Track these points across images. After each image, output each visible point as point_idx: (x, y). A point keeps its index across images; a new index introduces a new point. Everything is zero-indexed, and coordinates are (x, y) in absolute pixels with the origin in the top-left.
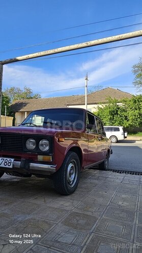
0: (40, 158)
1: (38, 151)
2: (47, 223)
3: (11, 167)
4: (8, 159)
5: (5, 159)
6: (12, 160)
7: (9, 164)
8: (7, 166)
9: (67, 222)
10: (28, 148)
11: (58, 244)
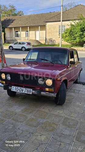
0: (47, 89)
1: (45, 85)
2: (55, 124)
3: (31, 93)
4: (29, 89)
5: (27, 89)
6: (31, 90)
7: (30, 92)
8: (29, 93)
9: (64, 124)
10: (39, 83)
11: (63, 135)
